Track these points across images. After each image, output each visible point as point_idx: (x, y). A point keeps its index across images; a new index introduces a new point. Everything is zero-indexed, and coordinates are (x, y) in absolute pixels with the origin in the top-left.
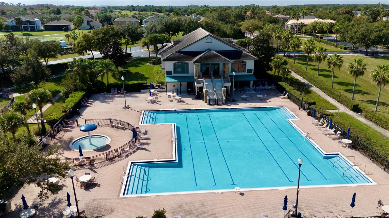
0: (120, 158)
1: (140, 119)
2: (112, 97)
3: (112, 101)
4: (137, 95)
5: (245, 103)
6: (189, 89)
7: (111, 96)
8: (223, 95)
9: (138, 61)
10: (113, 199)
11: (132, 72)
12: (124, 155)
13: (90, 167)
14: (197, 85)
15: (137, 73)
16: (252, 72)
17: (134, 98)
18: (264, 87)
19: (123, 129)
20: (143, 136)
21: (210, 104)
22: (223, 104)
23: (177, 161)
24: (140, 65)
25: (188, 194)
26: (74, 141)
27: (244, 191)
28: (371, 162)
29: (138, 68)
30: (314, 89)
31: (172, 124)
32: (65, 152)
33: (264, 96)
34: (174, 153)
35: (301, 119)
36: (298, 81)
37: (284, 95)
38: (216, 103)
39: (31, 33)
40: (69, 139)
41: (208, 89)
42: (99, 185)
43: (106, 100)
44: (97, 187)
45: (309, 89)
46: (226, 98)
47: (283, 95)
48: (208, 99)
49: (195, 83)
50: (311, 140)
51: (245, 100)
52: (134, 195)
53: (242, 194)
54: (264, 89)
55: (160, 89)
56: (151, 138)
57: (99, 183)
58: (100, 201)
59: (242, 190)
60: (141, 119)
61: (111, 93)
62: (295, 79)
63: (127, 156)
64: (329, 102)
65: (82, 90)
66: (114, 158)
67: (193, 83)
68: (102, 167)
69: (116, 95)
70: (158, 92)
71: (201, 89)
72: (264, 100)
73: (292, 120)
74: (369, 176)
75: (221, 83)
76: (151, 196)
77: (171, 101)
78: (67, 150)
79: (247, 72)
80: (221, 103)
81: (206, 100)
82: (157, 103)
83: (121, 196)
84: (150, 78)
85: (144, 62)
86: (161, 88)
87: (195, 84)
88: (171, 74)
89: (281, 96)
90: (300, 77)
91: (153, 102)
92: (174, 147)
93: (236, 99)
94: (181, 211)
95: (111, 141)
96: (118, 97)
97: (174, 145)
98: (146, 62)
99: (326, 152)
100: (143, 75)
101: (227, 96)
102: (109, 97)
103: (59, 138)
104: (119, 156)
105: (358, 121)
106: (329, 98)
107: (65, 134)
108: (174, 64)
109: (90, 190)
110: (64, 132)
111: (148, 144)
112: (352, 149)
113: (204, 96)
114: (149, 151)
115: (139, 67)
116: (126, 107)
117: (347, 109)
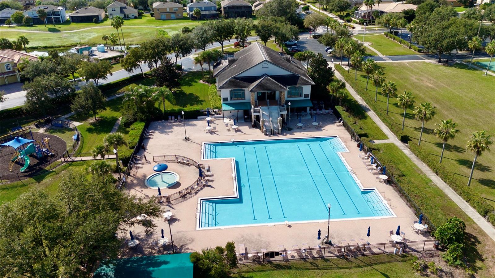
0: (190, 195)
1: (201, 153)
2: (171, 126)
3: (172, 132)
4: (195, 122)
5: (300, 132)
6: (246, 117)
7: (169, 124)
8: (279, 124)
9: (190, 76)
10: (192, 231)
11: (185, 92)
12: (193, 192)
13: (167, 204)
14: (254, 114)
15: (191, 95)
16: (309, 97)
17: (192, 127)
18: (321, 112)
19: (188, 165)
20: (207, 173)
21: (266, 135)
22: (279, 134)
23: (238, 197)
24: (194, 84)
25: (249, 227)
26: (147, 178)
27: (292, 224)
28: (399, 196)
29: (191, 87)
30: (371, 114)
31: (231, 159)
32: (143, 189)
33: (319, 124)
34: (235, 190)
35: (350, 152)
36: (356, 103)
37: (340, 122)
38: (272, 133)
39: (57, 27)
40: (142, 176)
41: (264, 120)
42: (179, 220)
43: (166, 130)
44: (177, 222)
45: (366, 114)
46: (282, 127)
47: (338, 122)
48: (264, 129)
49: (252, 111)
50: (354, 175)
51: (301, 129)
52: (207, 228)
53: (290, 226)
54: (321, 113)
55: (216, 116)
56: (214, 175)
57: (178, 218)
58: (182, 233)
59: (290, 223)
60: (203, 153)
61: (169, 121)
62: (354, 100)
63: (196, 193)
64: (382, 131)
65: (142, 120)
66: (186, 195)
67: (249, 110)
68: (177, 203)
69: (174, 124)
70: (215, 119)
71: (258, 118)
72: (319, 128)
73: (341, 153)
74: (392, 210)
75: (277, 111)
76: (220, 229)
77: (229, 130)
78: (145, 188)
79: (304, 97)
80: (277, 132)
81: (263, 129)
82: (216, 133)
83: (197, 228)
84: (205, 101)
85: (197, 78)
86: (218, 114)
87: (252, 113)
88: (228, 101)
89: (336, 123)
90: (360, 97)
91: (212, 132)
92: (235, 183)
93: (292, 127)
94: (244, 240)
95: (180, 178)
96: (177, 126)
97: (235, 181)
98: (199, 78)
99: (364, 188)
100: (197, 97)
101: (283, 125)
102: (167, 126)
103: (133, 175)
104: (189, 193)
105: (403, 153)
106: (383, 125)
107: (137, 171)
108: (231, 91)
109: (173, 224)
110: (136, 169)
111: (212, 181)
112: (387, 184)
113: (261, 125)
114: (214, 188)
115: (193, 86)
116: (187, 139)
117: (397, 139)
